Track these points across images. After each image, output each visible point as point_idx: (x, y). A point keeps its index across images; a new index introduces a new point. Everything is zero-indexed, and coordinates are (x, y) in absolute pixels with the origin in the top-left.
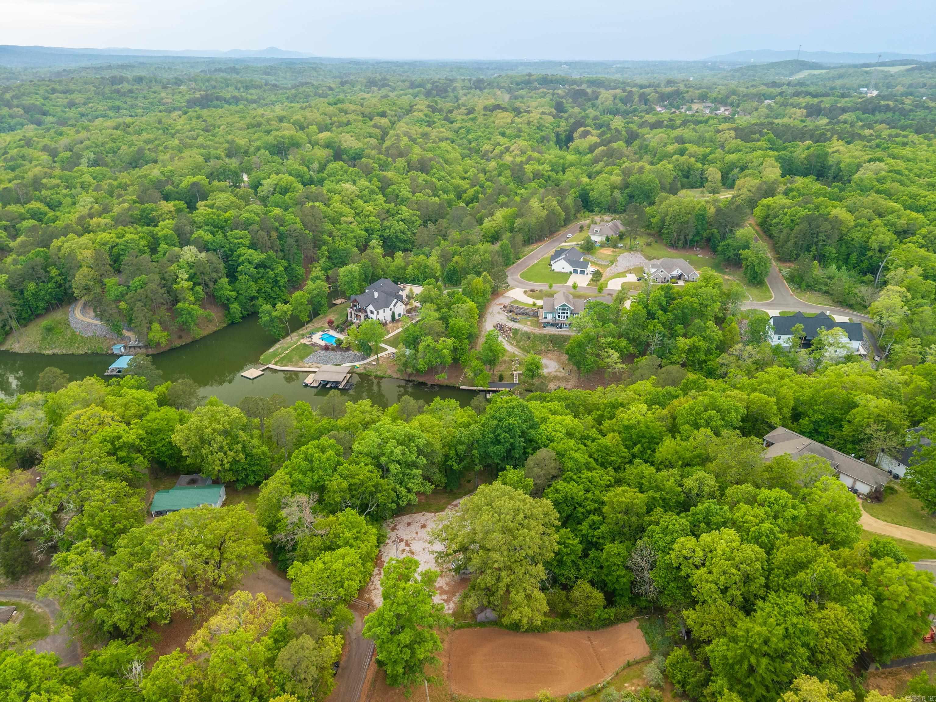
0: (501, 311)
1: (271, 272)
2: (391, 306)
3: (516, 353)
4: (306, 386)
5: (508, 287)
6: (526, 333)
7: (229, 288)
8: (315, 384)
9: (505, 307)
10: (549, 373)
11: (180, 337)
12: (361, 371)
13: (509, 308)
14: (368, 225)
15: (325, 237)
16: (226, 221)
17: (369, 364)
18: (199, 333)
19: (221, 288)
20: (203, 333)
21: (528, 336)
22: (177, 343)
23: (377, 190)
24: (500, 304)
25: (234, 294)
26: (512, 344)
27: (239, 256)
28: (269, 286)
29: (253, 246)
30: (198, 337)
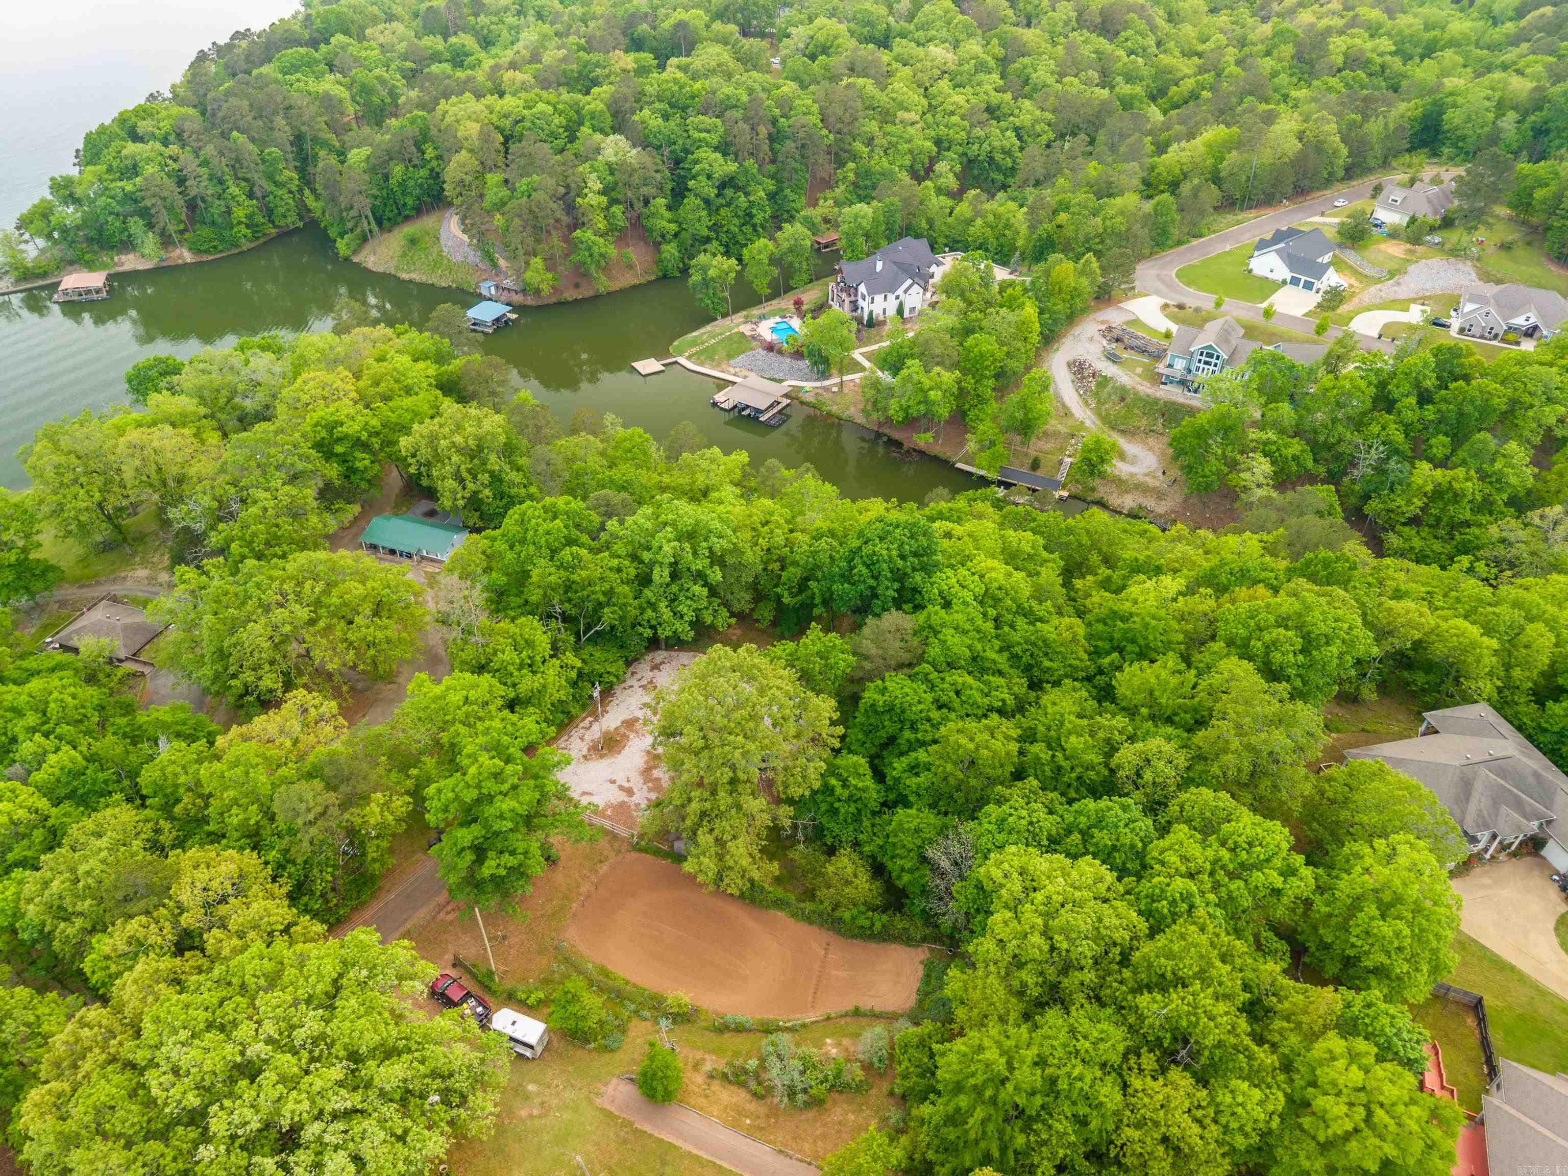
0: (1098, 337)
1: (743, 199)
2: (900, 291)
3: (1088, 423)
4: (715, 404)
5: (1130, 292)
6: (1123, 388)
7: (668, 215)
8: (726, 406)
9: (1110, 329)
10: (1132, 475)
11: (577, 286)
12: (809, 398)
13: (1115, 333)
14: (943, 131)
15: (859, 147)
16: (693, 97)
17: (827, 389)
18: (604, 284)
19: (653, 215)
20: (615, 286)
21: (1123, 395)
22: (570, 295)
23: (992, 63)
24: (1102, 322)
25: (673, 227)
26: (1087, 404)
27: (696, 162)
28: (736, 221)
29: (724, 148)
30: (602, 290)
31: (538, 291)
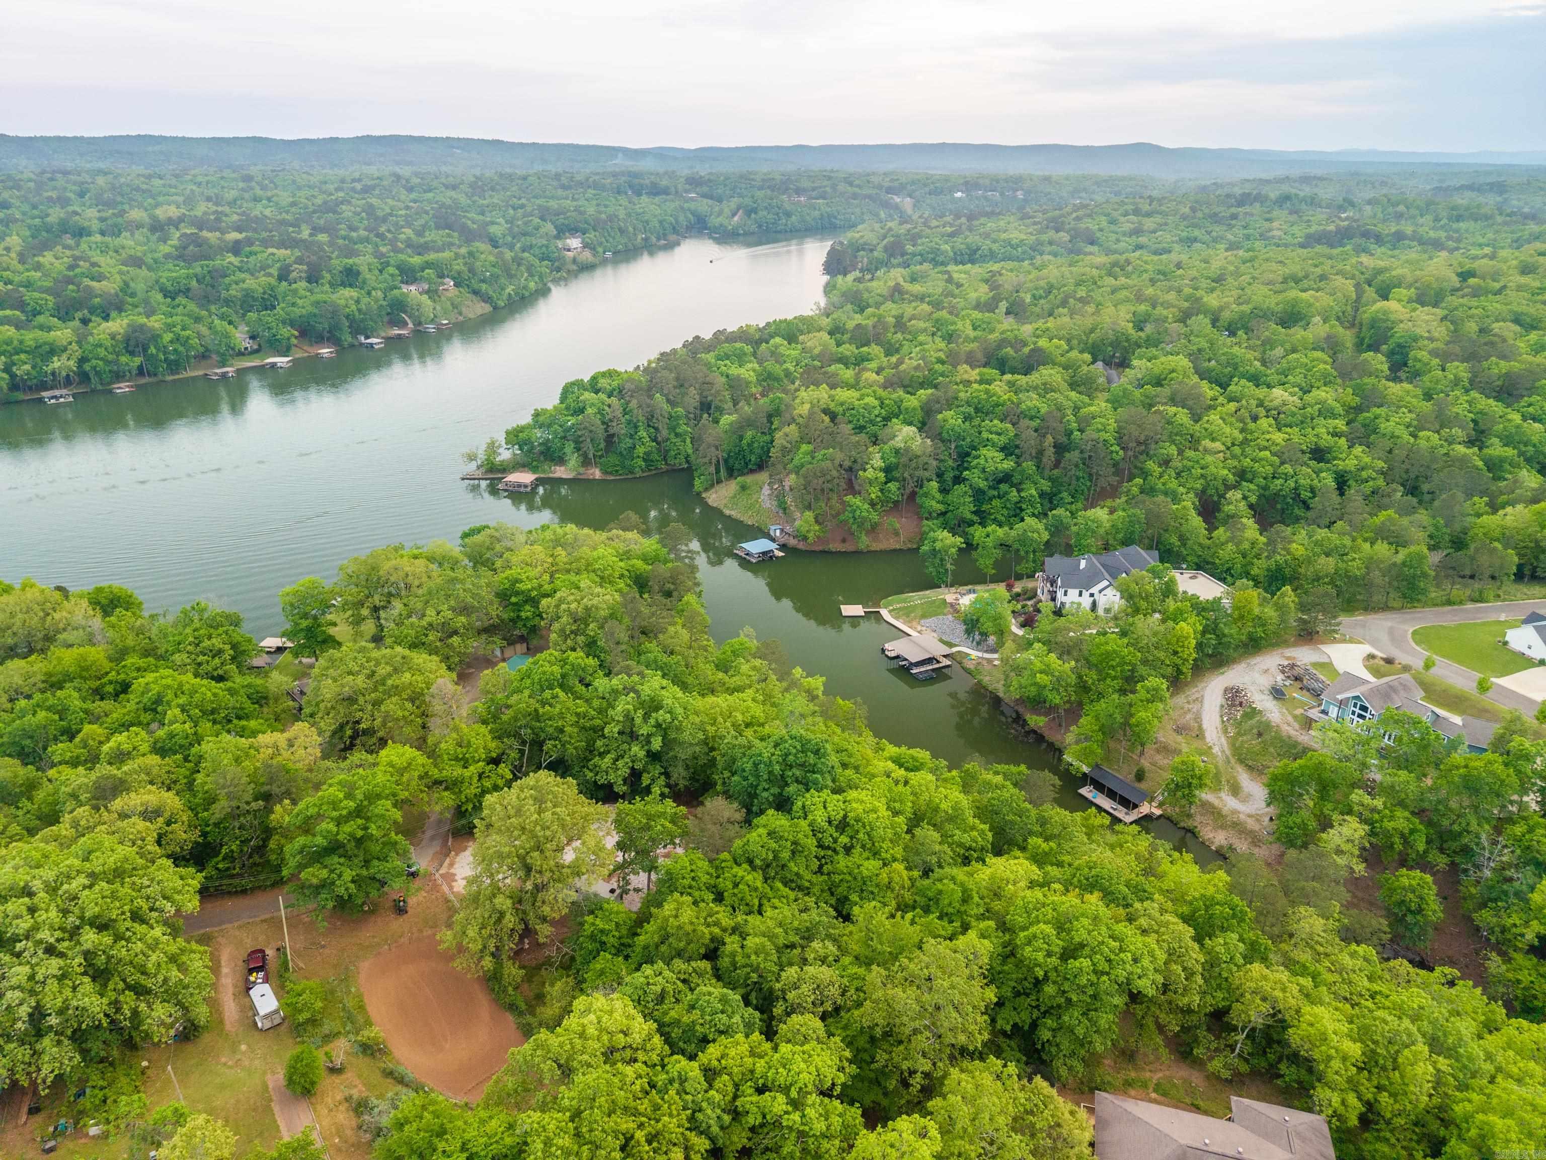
0: (1274, 670)
1: (1015, 493)
2: (1095, 590)
3: (1216, 750)
4: (883, 651)
5: (1331, 637)
6: (1268, 725)
7: (938, 496)
8: (890, 654)
9: (1293, 666)
10: (1235, 812)
11: (844, 541)
12: (970, 665)
13: (1297, 671)
14: (1247, 462)
15: (1151, 465)
16: (997, 405)
17: (990, 661)
18: (864, 542)
19: (926, 495)
20: (875, 547)
21: (1263, 730)
22: (834, 546)
23: (1339, 410)
24: (1288, 658)
25: (941, 507)
26: (1225, 731)
27: (978, 457)
28: (1005, 512)
29: (1007, 450)
30: (862, 546)
31: (805, 538)
